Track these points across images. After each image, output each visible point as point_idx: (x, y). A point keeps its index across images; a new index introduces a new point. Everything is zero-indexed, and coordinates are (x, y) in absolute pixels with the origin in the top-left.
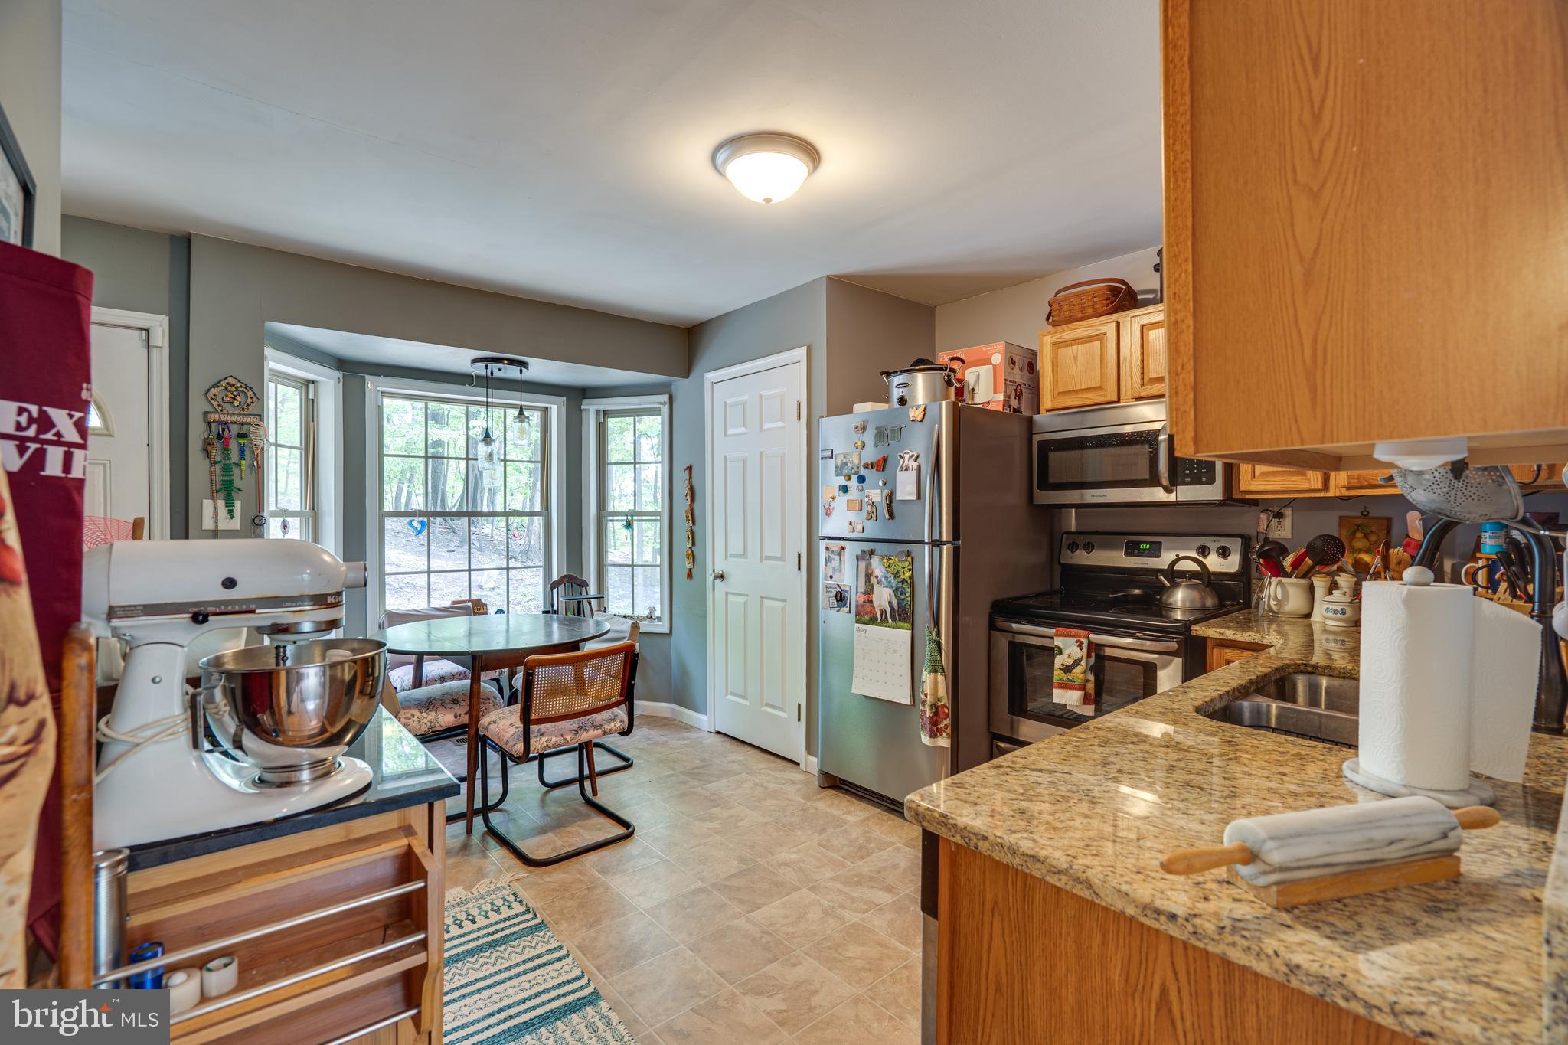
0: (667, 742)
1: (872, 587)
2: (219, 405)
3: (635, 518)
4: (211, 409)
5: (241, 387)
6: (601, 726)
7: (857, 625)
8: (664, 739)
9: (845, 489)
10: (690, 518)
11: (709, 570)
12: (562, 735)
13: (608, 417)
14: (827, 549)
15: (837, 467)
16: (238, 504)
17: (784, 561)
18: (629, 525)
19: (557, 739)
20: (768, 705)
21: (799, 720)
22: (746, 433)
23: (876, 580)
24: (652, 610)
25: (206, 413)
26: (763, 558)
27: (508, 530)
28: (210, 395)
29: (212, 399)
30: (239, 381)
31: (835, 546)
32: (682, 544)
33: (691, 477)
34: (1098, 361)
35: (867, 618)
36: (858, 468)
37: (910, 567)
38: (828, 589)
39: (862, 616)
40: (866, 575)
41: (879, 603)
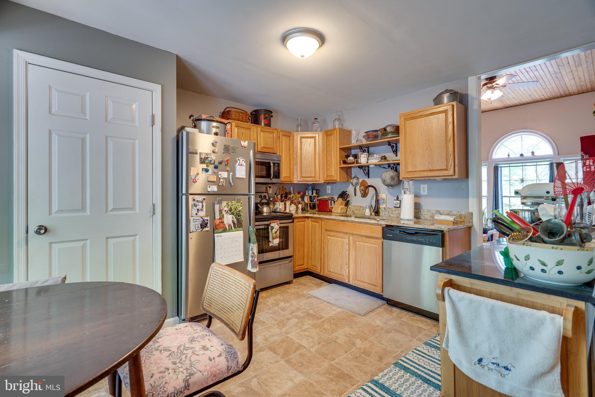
1: (223, 216)
15: (201, 159)
23: (225, 212)
34: (249, 137)
35: (221, 230)
36: (214, 161)
37: (241, 205)
38: (194, 221)
39: (218, 230)
40: (220, 211)
41: (227, 222)
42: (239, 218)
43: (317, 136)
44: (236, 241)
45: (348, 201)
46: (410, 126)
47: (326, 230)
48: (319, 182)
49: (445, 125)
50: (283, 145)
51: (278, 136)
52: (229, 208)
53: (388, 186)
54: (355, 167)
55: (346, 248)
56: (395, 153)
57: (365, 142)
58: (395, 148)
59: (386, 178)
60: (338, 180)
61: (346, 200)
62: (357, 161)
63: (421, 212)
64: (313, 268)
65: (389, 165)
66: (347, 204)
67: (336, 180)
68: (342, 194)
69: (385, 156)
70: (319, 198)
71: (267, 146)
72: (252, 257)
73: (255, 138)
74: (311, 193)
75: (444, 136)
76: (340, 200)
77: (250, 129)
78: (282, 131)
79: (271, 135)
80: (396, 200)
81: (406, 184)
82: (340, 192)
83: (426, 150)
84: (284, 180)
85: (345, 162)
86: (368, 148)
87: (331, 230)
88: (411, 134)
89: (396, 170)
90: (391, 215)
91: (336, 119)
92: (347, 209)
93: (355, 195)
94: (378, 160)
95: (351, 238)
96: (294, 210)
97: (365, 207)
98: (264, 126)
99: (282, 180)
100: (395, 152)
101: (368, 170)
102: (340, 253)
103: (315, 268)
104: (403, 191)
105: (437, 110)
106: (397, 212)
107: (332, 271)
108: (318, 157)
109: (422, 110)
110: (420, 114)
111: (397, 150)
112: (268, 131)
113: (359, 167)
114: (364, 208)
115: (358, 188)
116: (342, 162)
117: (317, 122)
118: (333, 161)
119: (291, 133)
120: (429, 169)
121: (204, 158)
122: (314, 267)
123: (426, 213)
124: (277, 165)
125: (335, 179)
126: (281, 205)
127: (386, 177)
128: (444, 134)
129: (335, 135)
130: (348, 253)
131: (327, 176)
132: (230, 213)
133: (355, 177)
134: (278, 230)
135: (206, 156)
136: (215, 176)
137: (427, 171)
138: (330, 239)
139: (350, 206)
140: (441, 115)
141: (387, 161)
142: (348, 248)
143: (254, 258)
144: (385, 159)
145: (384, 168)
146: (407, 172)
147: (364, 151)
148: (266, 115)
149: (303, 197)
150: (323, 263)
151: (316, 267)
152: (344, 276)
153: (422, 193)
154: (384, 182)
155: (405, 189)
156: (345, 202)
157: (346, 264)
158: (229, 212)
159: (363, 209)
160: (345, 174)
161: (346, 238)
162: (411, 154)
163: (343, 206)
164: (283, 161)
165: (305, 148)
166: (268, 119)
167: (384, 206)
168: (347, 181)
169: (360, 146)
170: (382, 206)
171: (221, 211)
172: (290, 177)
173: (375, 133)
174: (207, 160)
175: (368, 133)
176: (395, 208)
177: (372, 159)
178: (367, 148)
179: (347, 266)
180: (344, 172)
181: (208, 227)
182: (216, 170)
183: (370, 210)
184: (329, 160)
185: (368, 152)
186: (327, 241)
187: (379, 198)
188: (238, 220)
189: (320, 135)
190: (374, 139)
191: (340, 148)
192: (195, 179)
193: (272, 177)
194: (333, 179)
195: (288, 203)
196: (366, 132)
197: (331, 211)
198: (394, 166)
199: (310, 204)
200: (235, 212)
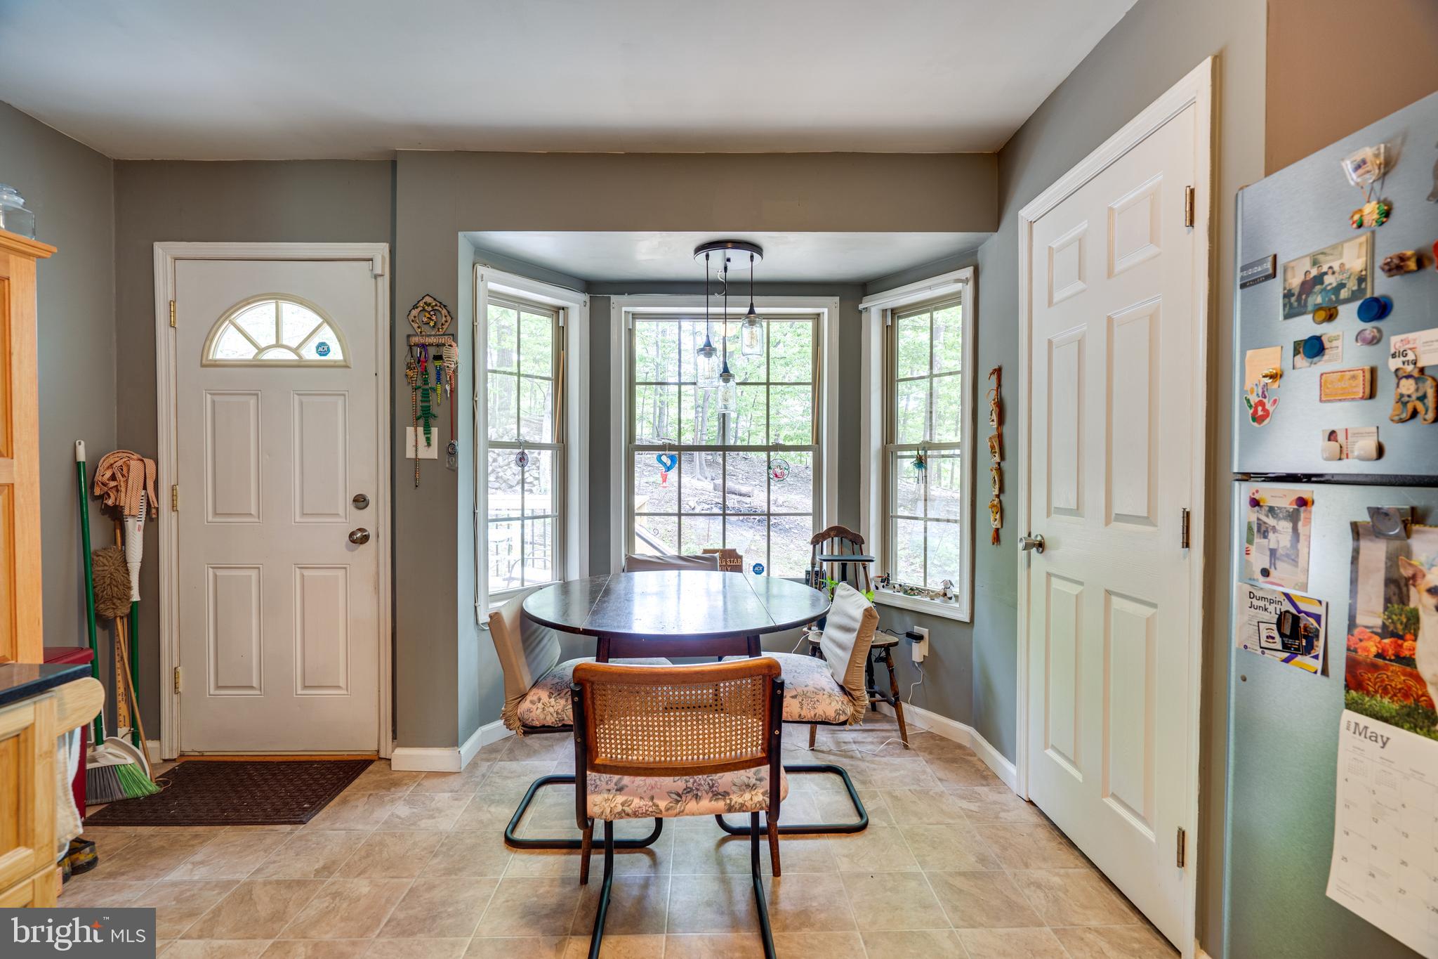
0: (941, 795)
2: (419, 327)
3: (929, 453)
4: (412, 332)
5: (436, 305)
6: (725, 794)
7: (1349, 716)
8: (940, 787)
9: (1314, 348)
10: (997, 449)
11: (1022, 533)
12: (652, 798)
13: (899, 317)
14: (1255, 503)
15: (1288, 295)
16: (435, 431)
17: (1155, 525)
18: (921, 463)
19: (642, 803)
20: (1114, 796)
21: (1181, 863)
22: (1084, 291)
23: (1431, 601)
24: (948, 584)
25: (409, 336)
26: (1111, 517)
27: (769, 468)
28: (411, 317)
29: (413, 321)
30: (435, 299)
31: (1282, 496)
32: (988, 491)
33: (999, 385)
121: (1305, 283)
135: (1314, 272)
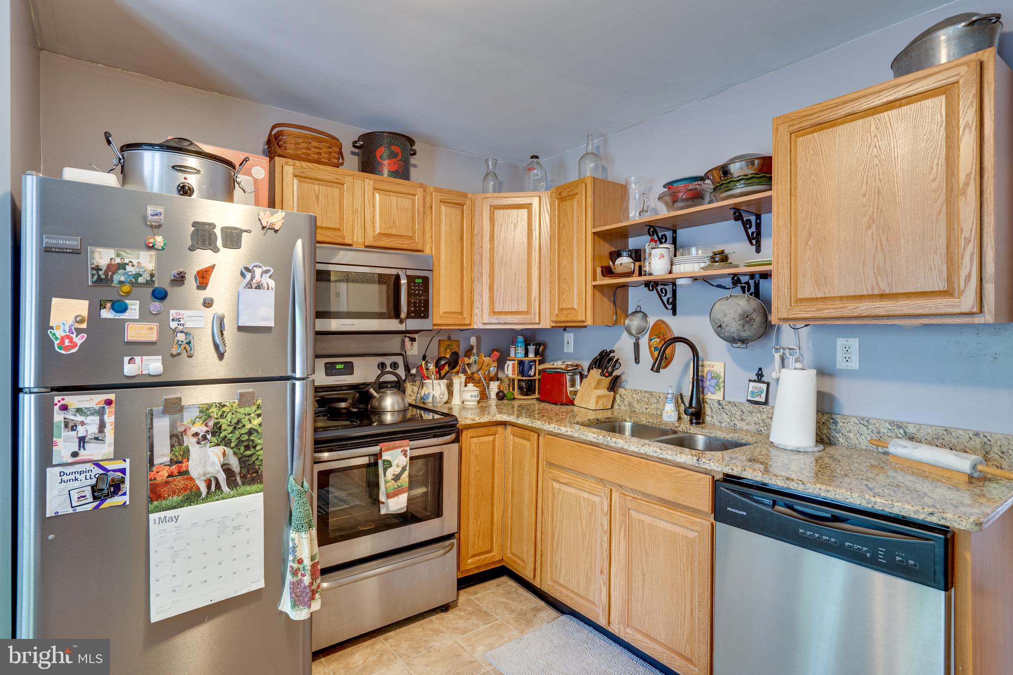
1: (186, 453)
15: (96, 269)
23: (195, 440)
34: (337, 206)
35: (176, 499)
36: (152, 276)
37: (259, 412)
38: (65, 478)
39: (164, 498)
40: (172, 436)
41: (201, 471)
42: (248, 453)
43: (535, 201)
44: (238, 527)
45: (617, 377)
46: (811, 152)
47: (550, 464)
48: (540, 326)
49: (947, 137)
50: (443, 229)
51: (428, 205)
52: (211, 423)
53: (733, 340)
54: (636, 285)
55: (602, 525)
56: (754, 242)
57: (663, 212)
58: (753, 229)
59: (726, 319)
60: (589, 322)
61: (610, 375)
62: (640, 267)
63: (836, 423)
64: (514, 562)
65: (736, 280)
66: (615, 384)
67: (584, 322)
68: (601, 359)
69: (723, 252)
70: (542, 367)
71: (393, 231)
72: (295, 573)
73: (357, 210)
74: (523, 352)
75: (942, 176)
76: (596, 373)
77: (343, 184)
78: (439, 191)
79: (406, 202)
80: (755, 381)
81: (787, 336)
82: (596, 354)
83: (869, 227)
84: (444, 322)
85: (608, 272)
86: (675, 232)
87: (560, 464)
88: (813, 177)
89: (757, 294)
90: (740, 425)
91: (586, 154)
92: (614, 398)
93: (637, 360)
94: (703, 265)
95: (616, 496)
96: (474, 399)
97: (662, 396)
98: (389, 176)
99: (437, 321)
100: (755, 239)
101: (674, 292)
102: (584, 535)
103: (521, 563)
104: (777, 356)
105: (912, 88)
106: (757, 417)
107: (562, 582)
108: (537, 260)
109: (856, 95)
110: (847, 109)
111: (759, 233)
112: (395, 190)
113: (647, 284)
114: (661, 399)
115: (644, 341)
116: (599, 270)
117: (535, 166)
118: (575, 268)
119: (465, 195)
120: (876, 292)
121: (109, 266)
122: (517, 560)
123: (855, 429)
124: (420, 281)
125: (580, 319)
126: (437, 387)
127: (725, 315)
128: (942, 168)
129: (581, 197)
130: (606, 539)
131: (561, 310)
132: (214, 440)
133: (636, 312)
134: (404, 469)
135: (118, 260)
136: (155, 326)
137: (871, 297)
138: (559, 490)
139: (621, 391)
140: (929, 102)
141: (729, 267)
142: (606, 527)
143: (303, 575)
144: (723, 261)
145: (719, 286)
146: (796, 302)
147: (662, 240)
148: (393, 148)
149: (501, 365)
150: (541, 555)
151: (522, 560)
152: (594, 604)
153: (841, 364)
154: (719, 328)
155: (783, 349)
156: (607, 381)
157: (602, 572)
158: (209, 437)
159: (658, 402)
160: (607, 304)
161: (603, 494)
162: (810, 243)
163: (603, 391)
164: (442, 270)
165: (503, 234)
166: (400, 157)
167: (719, 396)
168: (616, 323)
169: (651, 226)
170: (712, 397)
171: (176, 438)
172: (461, 313)
173: (693, 186)
174: (121, 271)
175: (675, 185)
176: (752, 406)
177: (685, 262)
178: (671, 232)
179: (605, 577)
180: (606, 300)
181: (125, 494)
182: (156, 306)
183: (678, 407)
184: (565, 267)
185: (674, 241)
186: (550, 495)
187: (703, 371)
188: (243, 461)
189: (543, 199)
190: (690, 203)
191: (594, 233)
192: (68, 337)
193: (403, 315)
194: (575, 319)
195: (458, 381)
196: (669, 185)
197: (571, 403)
198: (752, 282)
199: (519, 381)
200: (234, 438)
